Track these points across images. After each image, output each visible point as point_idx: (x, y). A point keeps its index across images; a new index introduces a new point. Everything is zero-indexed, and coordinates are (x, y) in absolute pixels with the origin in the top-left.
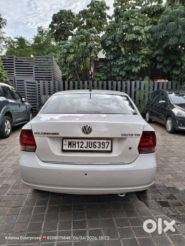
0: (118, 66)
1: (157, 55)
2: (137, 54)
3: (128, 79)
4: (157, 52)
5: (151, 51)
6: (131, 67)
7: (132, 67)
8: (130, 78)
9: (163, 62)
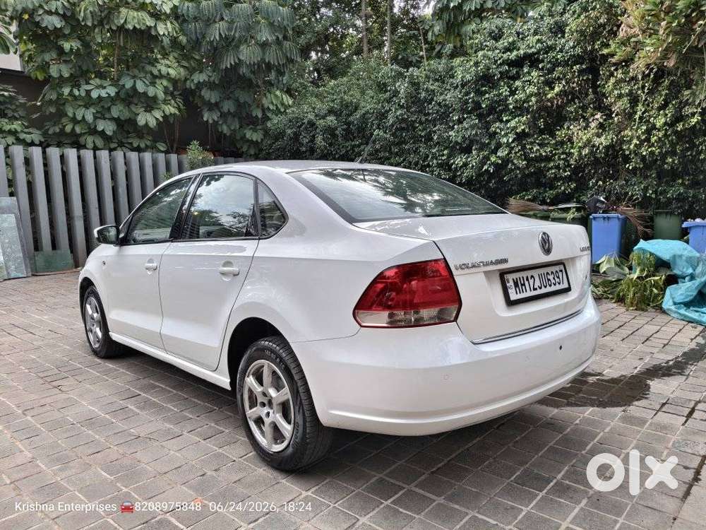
0: (88, 102)
1: (200, 85)
2: (146, 73)
3: (121, 145)
4: (200, 77)
5: (182, 70)
6: (130, 110)
7: (134, 109)
8: (131, 144)
9: (220, 106)
